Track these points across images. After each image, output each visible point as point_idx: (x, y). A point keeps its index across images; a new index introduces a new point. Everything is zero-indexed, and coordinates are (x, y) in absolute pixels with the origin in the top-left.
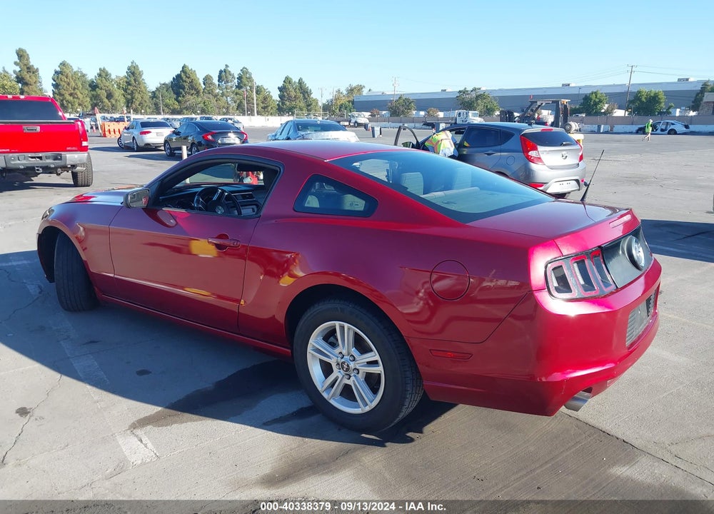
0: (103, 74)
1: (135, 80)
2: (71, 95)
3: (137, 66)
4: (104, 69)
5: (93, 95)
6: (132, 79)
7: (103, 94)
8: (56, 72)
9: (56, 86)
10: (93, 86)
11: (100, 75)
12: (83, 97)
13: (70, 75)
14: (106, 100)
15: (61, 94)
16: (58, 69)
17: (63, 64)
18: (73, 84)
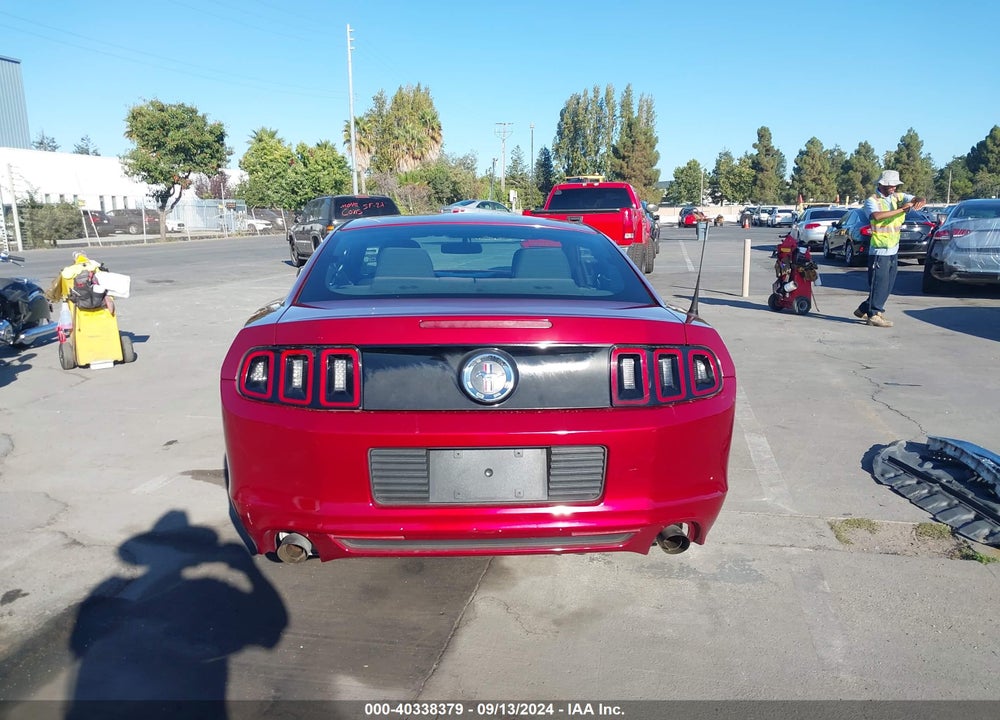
0: (864, 151)
1: (909, 156)
2: (814, 180)
3: (916, 135)
4: (866, 143)
5: (843, 180)
6: (904, 155)
7: (857, 177)
8: (801, 153)
9: (798, 170)
10: (847, 167)
11: (858, 152)
12: (829, 184)
13: (818, 155)
14: (859, 186)
15: (801, 181)
16: (804, 149)
17: (812, 142)
18: (819, 167)
